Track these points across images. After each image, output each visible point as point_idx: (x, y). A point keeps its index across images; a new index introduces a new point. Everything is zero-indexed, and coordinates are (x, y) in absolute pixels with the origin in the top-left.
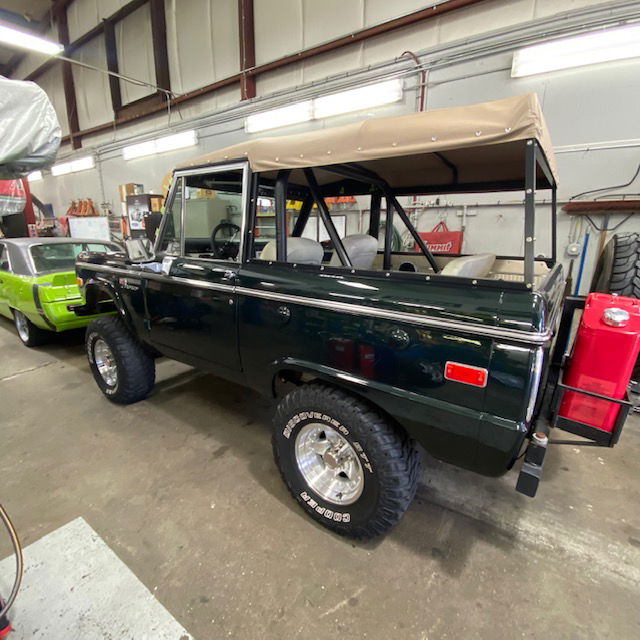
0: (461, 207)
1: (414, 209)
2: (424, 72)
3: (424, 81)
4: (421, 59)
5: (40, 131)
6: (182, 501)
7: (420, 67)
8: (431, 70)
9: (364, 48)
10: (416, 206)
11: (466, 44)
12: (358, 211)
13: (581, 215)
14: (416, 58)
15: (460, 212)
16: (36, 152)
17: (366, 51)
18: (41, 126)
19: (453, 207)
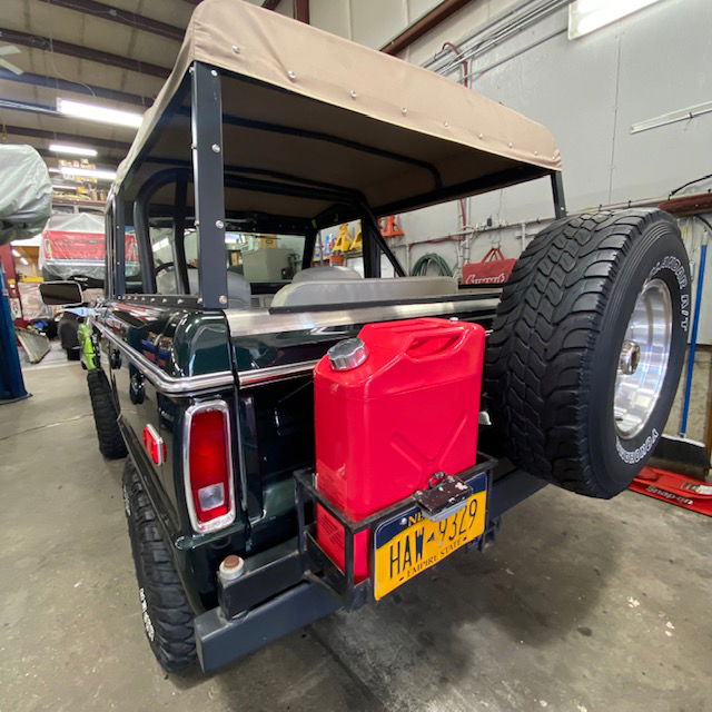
0: (519, 227)
1: (465, 235)
2: (465, 63)
3: (466, 73)
4: (462, 48)
5: (27, 189)
6: (58, 572)
7: (461, 57)
8: (473, 58)
9: (410, 54)
10: (468, 231)
11: (511, 13)
12: (404, 246)
13: (690, 216)
14: (455, 48)
15: (517, 233)
16: (23, 209)
17: (413, 56)
18: (28, 184)
19: (509, 228)
